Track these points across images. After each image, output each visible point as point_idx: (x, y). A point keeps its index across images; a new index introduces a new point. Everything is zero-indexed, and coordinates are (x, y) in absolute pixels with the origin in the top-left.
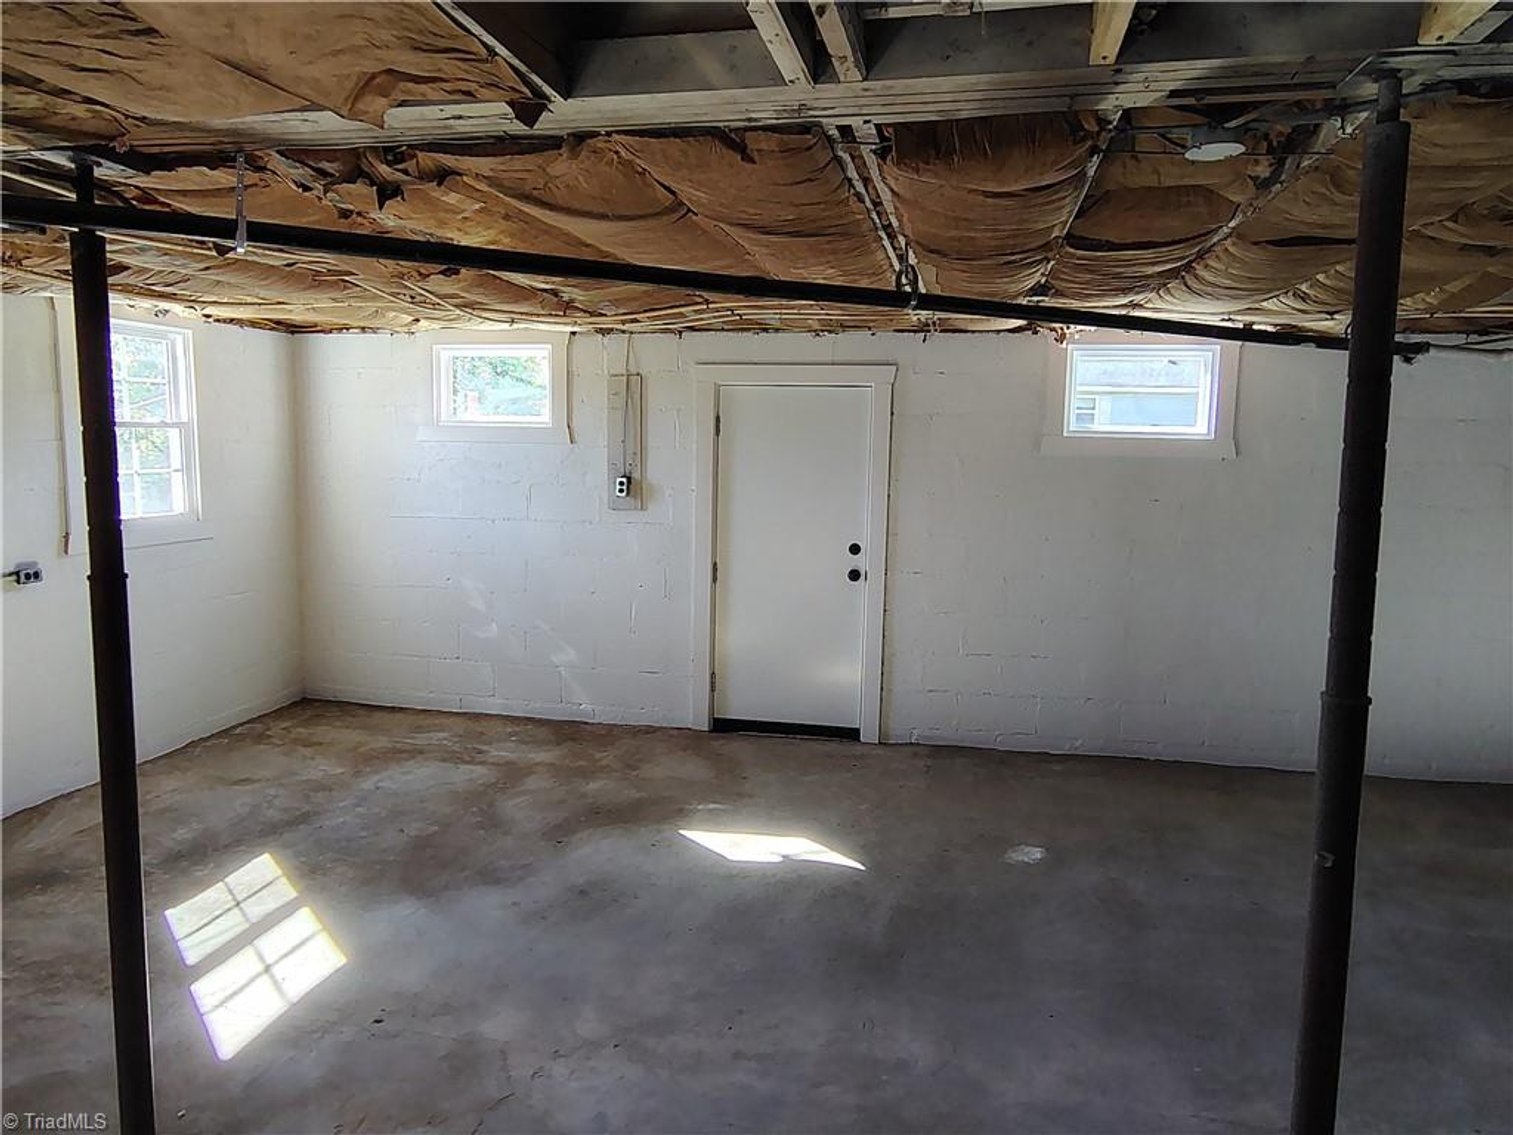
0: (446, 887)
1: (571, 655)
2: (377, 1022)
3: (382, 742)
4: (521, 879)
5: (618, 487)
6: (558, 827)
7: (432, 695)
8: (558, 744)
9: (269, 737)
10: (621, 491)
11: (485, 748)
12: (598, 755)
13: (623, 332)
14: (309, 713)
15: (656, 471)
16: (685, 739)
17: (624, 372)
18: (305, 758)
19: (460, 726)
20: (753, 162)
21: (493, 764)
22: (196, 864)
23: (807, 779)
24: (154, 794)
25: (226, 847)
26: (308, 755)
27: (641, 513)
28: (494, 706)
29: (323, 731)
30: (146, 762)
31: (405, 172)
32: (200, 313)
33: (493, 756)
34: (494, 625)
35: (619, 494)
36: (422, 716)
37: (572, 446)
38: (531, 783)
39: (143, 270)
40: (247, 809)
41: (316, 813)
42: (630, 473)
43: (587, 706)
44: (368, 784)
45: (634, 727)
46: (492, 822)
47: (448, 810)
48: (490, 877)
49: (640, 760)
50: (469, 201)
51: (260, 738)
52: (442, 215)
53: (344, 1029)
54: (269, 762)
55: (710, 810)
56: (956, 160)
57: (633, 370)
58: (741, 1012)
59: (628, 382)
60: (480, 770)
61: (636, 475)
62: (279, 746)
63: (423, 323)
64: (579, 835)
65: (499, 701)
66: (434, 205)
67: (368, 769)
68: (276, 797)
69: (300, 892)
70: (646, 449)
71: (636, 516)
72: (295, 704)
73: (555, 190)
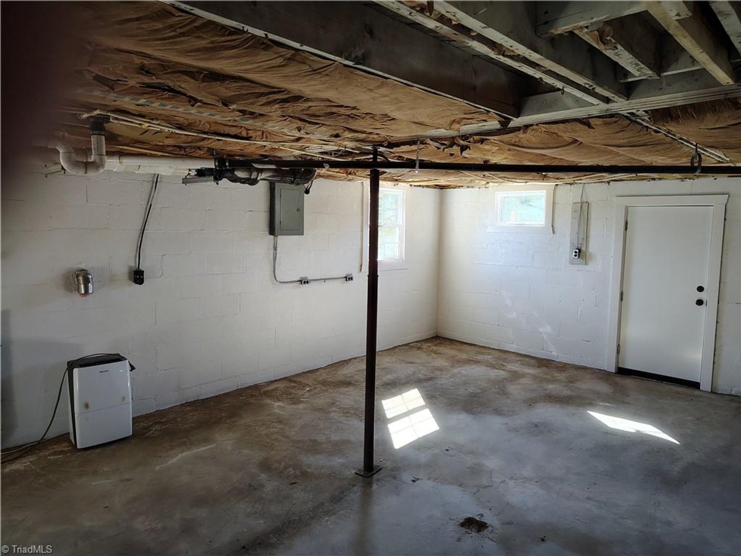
0: (480, 412)
1: (548, 329)
2: (447, 450)
3: (464, 356)
4: (511, 415)
5: (574, 254)
6: (531, 399)
7: (487, 340)
8: (539, 367)
9: (422, 348)
10: (575, 256)
11: (506, 364)
12: (556, 374)
13: (581, 183)
14: (438, 342)
15: (593, 247)
16: (602, 375)
17: (580, 201)
18: (434, 358)
19: (497, 354)
20: (593, 128)
21: (508, 371)
22: (393, 387)
23: (661, 401)
24: (381, 362)
25: (404, 384)
26: (435, 357)
27: (586, 266)
28: (513, 348)
29: (441, 349)
30: (380, 351)
31: (469, 142)
32: (408, 184)
33: (509, 368)
34: (514, 312)
35: (575, 257)
36: (483, 348)
37: (553, 235)
38: (523, 381)
39: (390, 173)
40: (411, 372)
41: (436, 378)
42: (581, 248)
43: (554, 353)
44: (456, 371)
45: (577, 366)
46: (504, 393)
47: (486, 385)
48: (498, 412)
49: (577, 380)
50: (494, 147)
51: (419, 348)
52: (484, 152)
53: (435, 450)
54: (421, 357)
55: (605, 406)
56: (680, 121)
57: (585, 200)
58: (595, 484)
59: (581, 207)
60: (502, 372)
61: (583, 249)
62: (425, 352)
63: (490, 184)
64: (539, 404)
65: (515, 346)
66: (482, 150)
67: (457, 365)
68: (422, 370)
69: (426, 403)
70: (589, 237)
71: (583, 267)
72: (433, 337)
73: (523, 142)
